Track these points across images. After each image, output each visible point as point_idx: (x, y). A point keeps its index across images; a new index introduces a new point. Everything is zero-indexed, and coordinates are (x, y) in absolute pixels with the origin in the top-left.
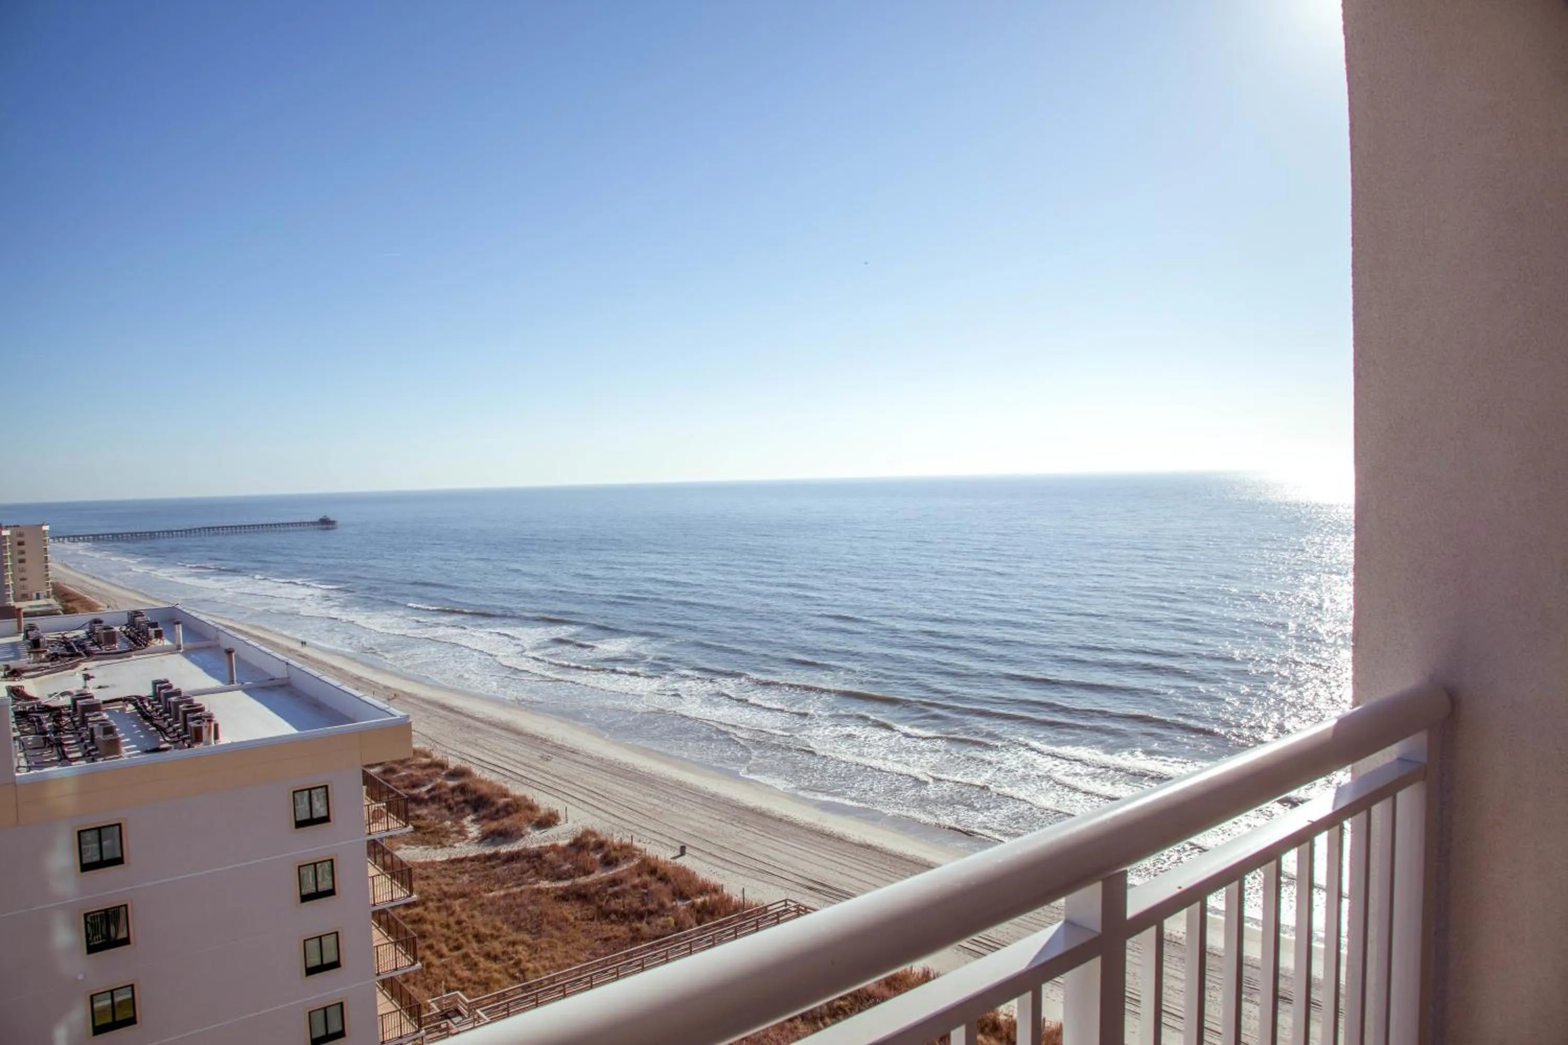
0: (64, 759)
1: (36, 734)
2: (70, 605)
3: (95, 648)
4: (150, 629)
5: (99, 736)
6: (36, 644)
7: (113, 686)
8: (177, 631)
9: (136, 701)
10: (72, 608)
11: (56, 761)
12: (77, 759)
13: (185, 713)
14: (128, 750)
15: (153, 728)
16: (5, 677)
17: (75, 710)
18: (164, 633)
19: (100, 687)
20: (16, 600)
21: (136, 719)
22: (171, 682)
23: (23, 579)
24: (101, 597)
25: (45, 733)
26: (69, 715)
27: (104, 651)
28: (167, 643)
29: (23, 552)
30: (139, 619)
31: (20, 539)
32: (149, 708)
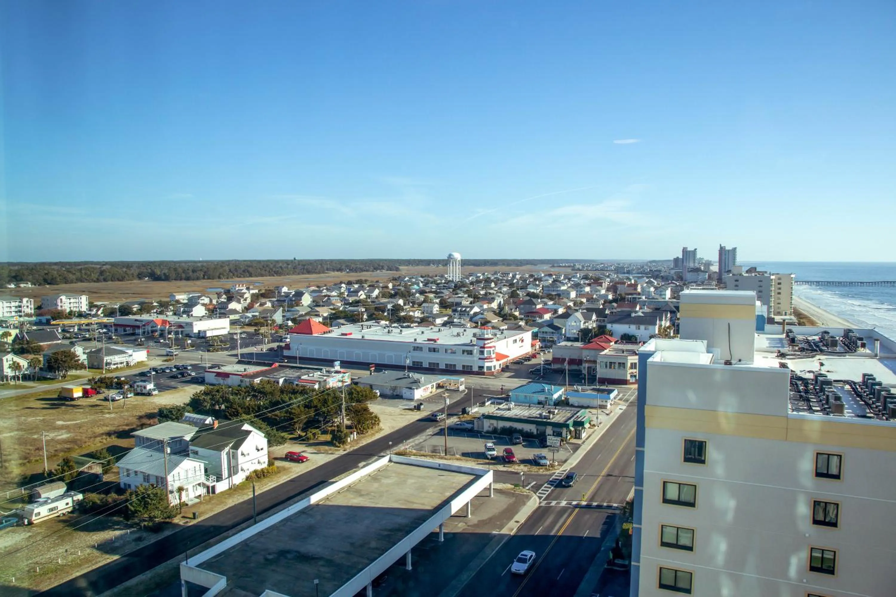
0: (810, 409)
1: (795, 391)
2: (802, 320)
3: (824, 348)
4: (858, 341)
5: (832, 400)
6: (792, 341)
7: (836, 372)
8: (876, 345)
9: (852, 383)
10: (803, 322)
11: (805, 409)
12: (817, 411)
13: (885, 398)
14: (848, 413)
15: (863, 403)
16: (778, 356)
17: (816, 382)
18: (867, 346)
19: (828, 371)
20: (774, 315)
21: (851, 395)
22: (874, 376)
23: (779, 303)
24: (819, 318)
25: (800, 392)
26: (812, 384)
27: (830, 351)
28: (868, 351)
29: (780, 289)
30: (851, 334)
31: (779, 281)
32: (859, 390)
